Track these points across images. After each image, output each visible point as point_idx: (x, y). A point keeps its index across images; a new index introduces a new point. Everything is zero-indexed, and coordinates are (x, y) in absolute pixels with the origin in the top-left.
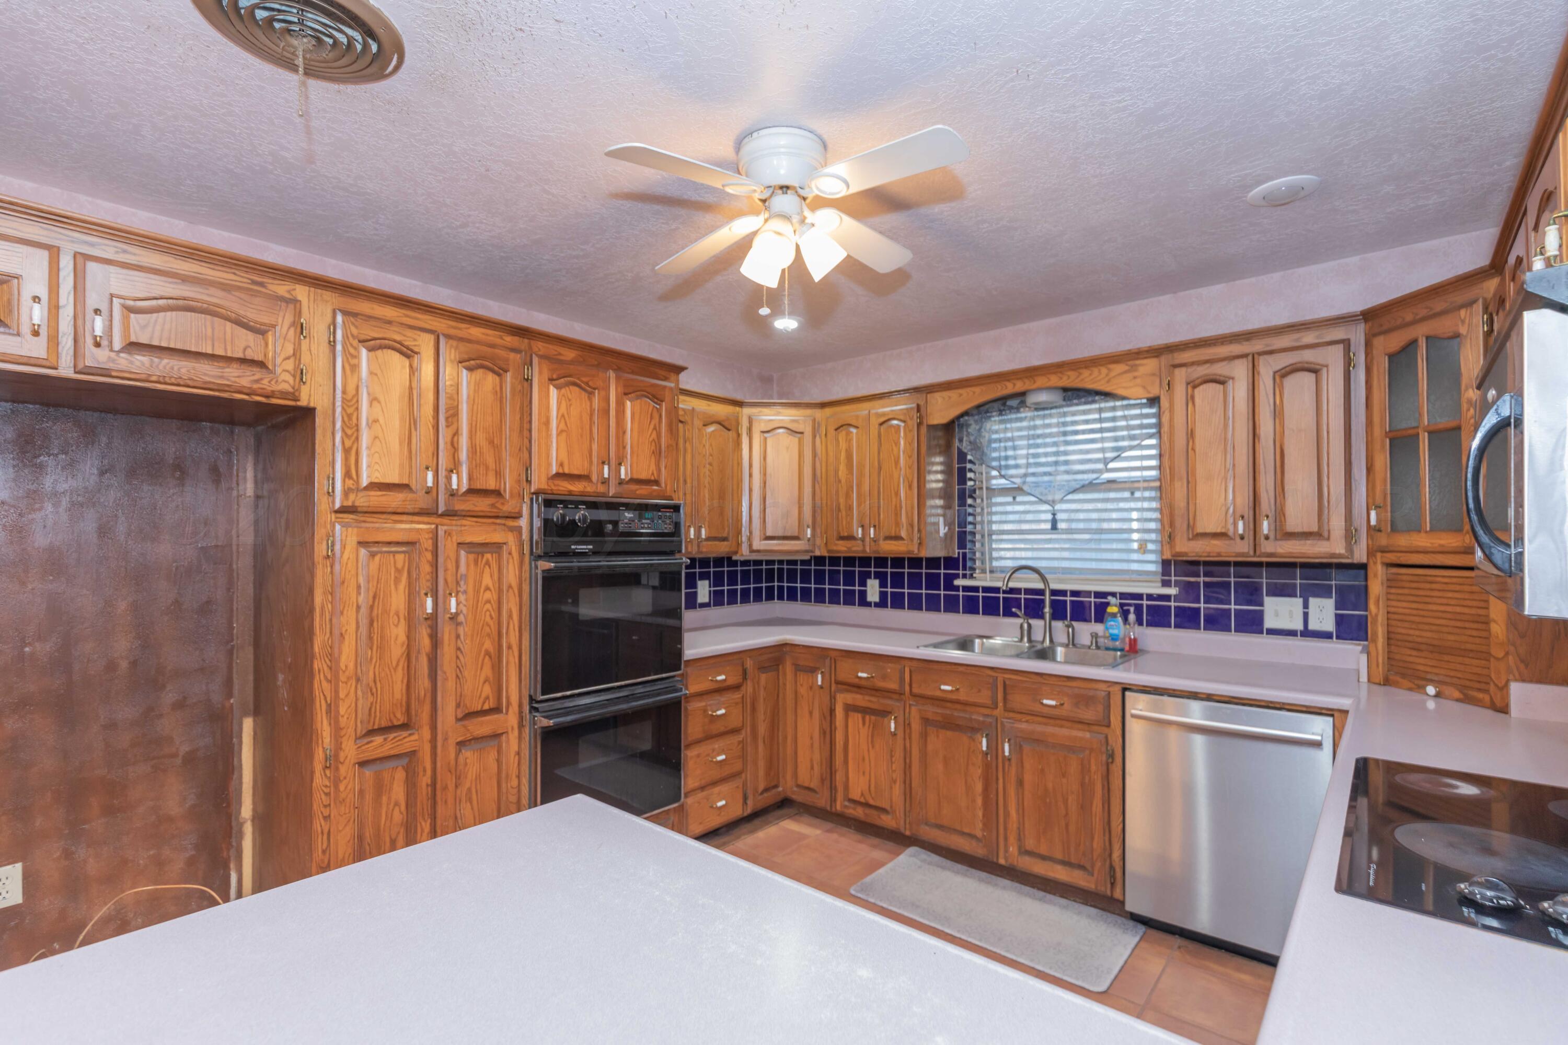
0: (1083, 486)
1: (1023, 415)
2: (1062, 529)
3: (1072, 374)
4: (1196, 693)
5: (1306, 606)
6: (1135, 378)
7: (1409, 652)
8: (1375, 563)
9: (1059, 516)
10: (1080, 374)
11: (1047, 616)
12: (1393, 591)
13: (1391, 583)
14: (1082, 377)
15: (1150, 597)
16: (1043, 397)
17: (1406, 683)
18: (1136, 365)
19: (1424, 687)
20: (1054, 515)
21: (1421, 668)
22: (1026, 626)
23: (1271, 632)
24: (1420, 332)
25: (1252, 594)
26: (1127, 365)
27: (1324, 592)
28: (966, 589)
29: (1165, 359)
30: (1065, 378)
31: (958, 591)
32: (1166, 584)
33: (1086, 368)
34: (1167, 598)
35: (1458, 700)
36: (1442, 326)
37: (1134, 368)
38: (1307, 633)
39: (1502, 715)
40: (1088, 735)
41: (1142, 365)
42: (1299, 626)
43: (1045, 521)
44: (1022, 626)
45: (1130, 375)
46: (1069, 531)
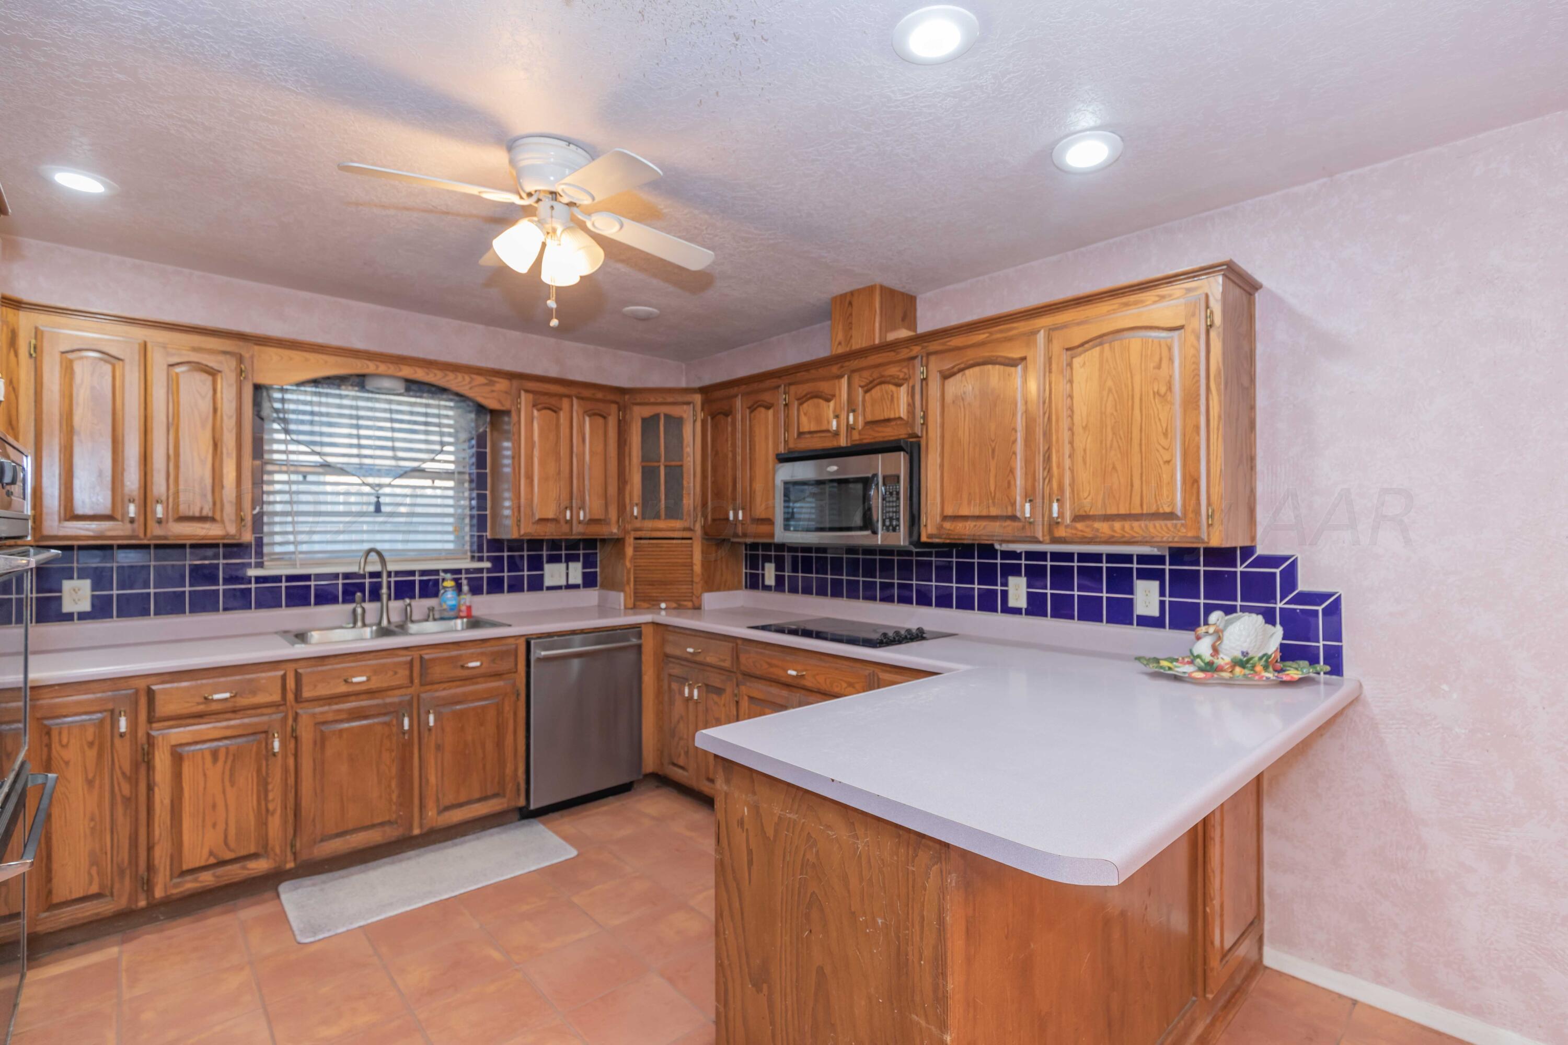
0: (406, 473)
1: (344, 393)
2: (386, 513)
3: (439, 374)
4: (574, 631)
5: (567, 568)
6: (493, 391)
7: (647, 587)
8: (630, 538)
9: (382, 500)
10: (446, 375)
11: (385, 597)
12: (638, 553)
13: (636, 549)
14: (447, 378)
15: (468, 571)
16: (387, 383)
17: (646, 605)
18: (495, 382)
19: (659, 605)
20: (378, 497)
21: (655, 595)
22: (359, 611)
23: (550, 588)
24: (663, 410)
25: (535, 563)
26: (487, 379)
27: (575, 558)
28: (259, 579)
29: (515, 383)
30: (431, 375)
31: (250, 582)
32: (481, 559)
33: (452, 371)
34: (480, 570)
35: (675, 608)
36: (675, 411)
37: (491, 383)
38: (569, 587)
39: (699, 611)
40: (501, 683)
41: (498, 382)
42: (563, 582)
43: (369, 504)
44: (354, 611)
45: (488, 388)
46: (391, 514)
